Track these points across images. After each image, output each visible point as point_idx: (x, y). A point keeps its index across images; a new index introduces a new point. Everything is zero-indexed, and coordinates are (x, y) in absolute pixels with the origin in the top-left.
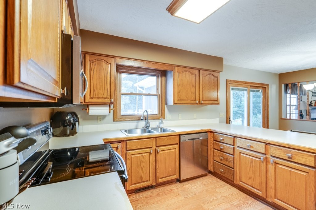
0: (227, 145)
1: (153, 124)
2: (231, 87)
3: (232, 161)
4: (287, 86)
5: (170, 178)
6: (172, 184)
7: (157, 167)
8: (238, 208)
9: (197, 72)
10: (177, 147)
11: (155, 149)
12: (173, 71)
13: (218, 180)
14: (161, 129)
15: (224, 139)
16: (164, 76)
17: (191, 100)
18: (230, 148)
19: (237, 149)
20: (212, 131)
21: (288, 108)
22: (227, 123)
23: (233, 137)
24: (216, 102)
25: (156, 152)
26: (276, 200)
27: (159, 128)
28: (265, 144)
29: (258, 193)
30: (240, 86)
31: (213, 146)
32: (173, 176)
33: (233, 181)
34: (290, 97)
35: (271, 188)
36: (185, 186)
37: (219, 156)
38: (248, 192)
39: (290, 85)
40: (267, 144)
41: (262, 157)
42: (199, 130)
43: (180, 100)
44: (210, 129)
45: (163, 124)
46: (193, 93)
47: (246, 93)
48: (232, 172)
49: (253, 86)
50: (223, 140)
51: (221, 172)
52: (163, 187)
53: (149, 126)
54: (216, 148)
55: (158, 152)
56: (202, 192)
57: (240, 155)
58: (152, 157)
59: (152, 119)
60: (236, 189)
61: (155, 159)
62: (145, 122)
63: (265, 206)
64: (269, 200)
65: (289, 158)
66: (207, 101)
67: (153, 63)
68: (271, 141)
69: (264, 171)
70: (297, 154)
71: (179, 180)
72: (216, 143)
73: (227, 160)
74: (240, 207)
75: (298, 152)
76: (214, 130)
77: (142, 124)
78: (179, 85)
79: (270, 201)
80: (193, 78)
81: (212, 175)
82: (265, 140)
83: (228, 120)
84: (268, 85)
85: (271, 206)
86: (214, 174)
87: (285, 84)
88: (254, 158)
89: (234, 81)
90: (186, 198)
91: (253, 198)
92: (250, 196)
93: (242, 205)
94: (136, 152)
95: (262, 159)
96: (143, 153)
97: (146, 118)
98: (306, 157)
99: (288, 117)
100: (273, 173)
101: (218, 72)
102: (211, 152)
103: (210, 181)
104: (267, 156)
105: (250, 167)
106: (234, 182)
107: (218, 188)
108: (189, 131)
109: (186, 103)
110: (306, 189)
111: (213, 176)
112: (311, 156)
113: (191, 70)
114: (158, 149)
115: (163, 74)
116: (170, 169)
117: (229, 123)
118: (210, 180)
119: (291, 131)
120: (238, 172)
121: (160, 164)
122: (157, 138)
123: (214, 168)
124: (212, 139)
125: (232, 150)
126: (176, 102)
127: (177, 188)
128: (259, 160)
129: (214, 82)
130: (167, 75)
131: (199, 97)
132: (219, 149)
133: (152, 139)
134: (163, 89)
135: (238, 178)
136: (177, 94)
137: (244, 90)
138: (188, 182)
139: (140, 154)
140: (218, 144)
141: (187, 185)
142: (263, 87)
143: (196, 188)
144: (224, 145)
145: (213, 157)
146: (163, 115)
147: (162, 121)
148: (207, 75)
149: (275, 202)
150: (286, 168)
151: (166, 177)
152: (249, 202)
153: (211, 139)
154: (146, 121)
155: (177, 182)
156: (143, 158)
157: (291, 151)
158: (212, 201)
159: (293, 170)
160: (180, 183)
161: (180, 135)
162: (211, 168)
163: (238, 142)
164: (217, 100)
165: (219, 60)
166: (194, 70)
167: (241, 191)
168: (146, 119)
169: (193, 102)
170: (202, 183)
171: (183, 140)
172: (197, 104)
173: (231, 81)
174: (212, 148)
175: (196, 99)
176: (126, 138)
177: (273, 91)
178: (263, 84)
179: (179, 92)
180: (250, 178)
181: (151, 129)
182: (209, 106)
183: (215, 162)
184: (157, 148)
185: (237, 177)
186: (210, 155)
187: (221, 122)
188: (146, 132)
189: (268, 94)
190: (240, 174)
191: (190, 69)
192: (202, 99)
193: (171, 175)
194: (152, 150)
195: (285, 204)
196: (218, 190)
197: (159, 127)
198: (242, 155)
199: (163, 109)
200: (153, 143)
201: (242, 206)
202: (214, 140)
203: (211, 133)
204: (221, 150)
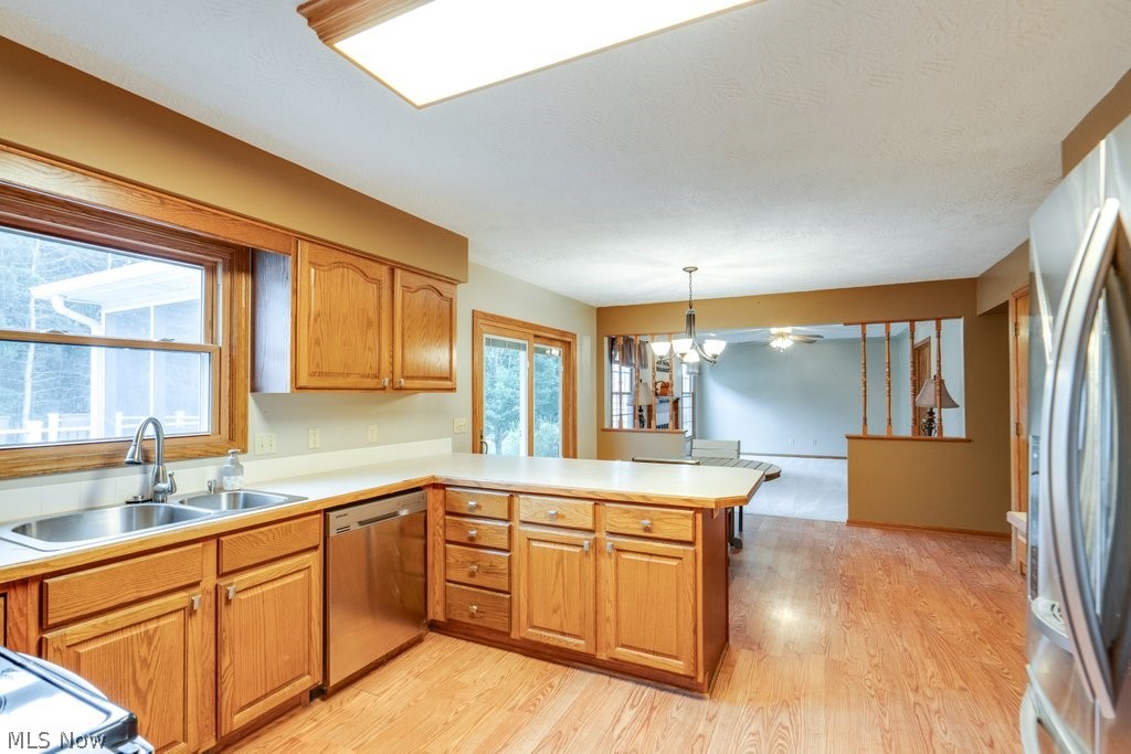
0: (488, 522)
1: (190, 478)
2: (485, 336)
3: (507, 571)
4: (612, 341)
5: (284, 694)
6: (292, 716)
7: (225, 662)
8: (530, 711)
9: (383, 272)
10: (313, 559)
11: (211, 588)
12: (290, 259)
13: (462, 644)
14: (234, 497)
15: (482, 504)
16: (246, 272)
17: (363, 376)
18: (498, 531)
19: (519, 529)
20: (439, 482)
21: (616, 399)
22: (473, 452)
23: (508, 495)
24: (442, 382)
25: (220, 600)
26: (618, 649)
27: (224, 495)
28: (593, 503)
29: (577, 645)
30: (509, 333)
31: (445, 532)
32: (297, 683)
33: (508, 634)
34: (620, 373)
35: (608, 620)
36: (346, 707)
37: (463, 565)
38: (549, 651)
39: (620, 341)
40: (599, 501)
41: (586, 539)
42: (397, 485)
43: (321, 374)
44: (434, 478)
45: (242, 473)
46: (370, 349)
47: (523, 355)
48: (506, 604)
49: (541, 336)
50: (478, 507)
51: (472, 616)
52: (250, 746)
53: (172, 490)
54: (454, 539)
55: (231, 596)
56: (416, 702)
57: (529, 546)
58: (201, 628)
59: (183, 457)
60: (515, 655)
61: (212, 632)
62: (145, 472)
63: (593, 675)
64: (602, 656)
65: (647, 529)
66: (417, 378)
67: (195, 209)
68: (607, 494)
69: (592, 577)
70: (661, 516)
71: (320, 692)
72: (455, 522)
73: (490, 571)
74: (535, 705)
75: (662, 513)
76: (448, 480)
77: (129, 483)
78: (318, 315)
79: (605, 659)
80: (371, 292)
81: (438, 635)
82: (593, 493)
83: (479, 440)
84: (574, 336)
85: (605, 672)
86: (448, 628)
87: (609, 337)
88: (565, 548)
89: (493, 316)
90: (360, 746)
91: (563, 665)
92: (554, 662)
93: (540, 697)
94: (106, 623)
95: (586, 548)
96: (149, 620)
97: (153, 453)
98: (677, 522)
99: (615, 426)
100: (611, 580)
101: (453, 282)
102: (435, 557)
103: (436, 654)
104: (597, 535)
105: (556, 577)
106: (512, 636)
107: (464, 670)
108: (362, 493)
109: (344, 386)
110: (678, 600)
111: (443, 637)
112: (686, 516)
113: (362, 263)
114: (231, 585)
115: (242, 260)
116: (287, 658)
117: (481, 452)
118: (436, 650)
119: (633, 460)
120: (523, 602)
121: (237, 650)
122: (222, 539)
123: (447, 607)
124: (441, 511)
125: (506, 537)
126: (303, 382)
127: (315, 724)
128: (578, 550)
129: (440, 316)
130: (259, 269)
131: (392, 364)
132: (465, 540)
133: (200, 545)
134: (239, 324)
135: (524, 618)
136: (310, 348)
137: (519, 347)
138: (358, 685)
139: (130, 626)
140: (461, 524)
141: (357, 698)
142: (562, 341)
143: (390, 699)
144: (479, 524)
145: (446, 570)
146: (238, 435)
147: (235, 463)
148: (418, 290)
149: (616, 656)
150: (640, 558)
151: (265, 696)
152: (556, 681)
153: (437, 510)
154: (152, 468)
155: (311, 700)
156: (150, 644)
157: (648, 512)
158: (454, 721)
159: (654, 560)
160: (323, 700)
161: (327, 511)
162: (436, 612)
163: (525, 508)
164: (447, 375)
165: (454, 245)
166: (374, 264)
167: (531, 657)
168: (147, 461)
169: (371, 383)
170: (410, 672)
171: (341, 530)
172: (384, 388)
173: (486, 316)
174: (440, 540)
175: (382, 371)
176: (45, 565)
177: (585, 351)
178: (564, 333)
179: (317, 342)
180: (555, 611)
181: (182, 502)
182: (422, 396)
183: (452, 585)
184: (223, 582)
185: (521, 616)
186: (434, 564)
187: (456, 449)
188: (155, 521)
189: (575, 360)
190: (528, 605)
191: (362, 260)
192: (402, 373)
193: (291, 678)
194: (196, 596)
195: (636, 653)
196: (466, 678)
197: (222, 489)
198: (534, 544)
199: (239, 412)
200: (203, 564)
201: (539, 700)
202: (448, 513)
203: (435, 491)
204: (471, 543)
